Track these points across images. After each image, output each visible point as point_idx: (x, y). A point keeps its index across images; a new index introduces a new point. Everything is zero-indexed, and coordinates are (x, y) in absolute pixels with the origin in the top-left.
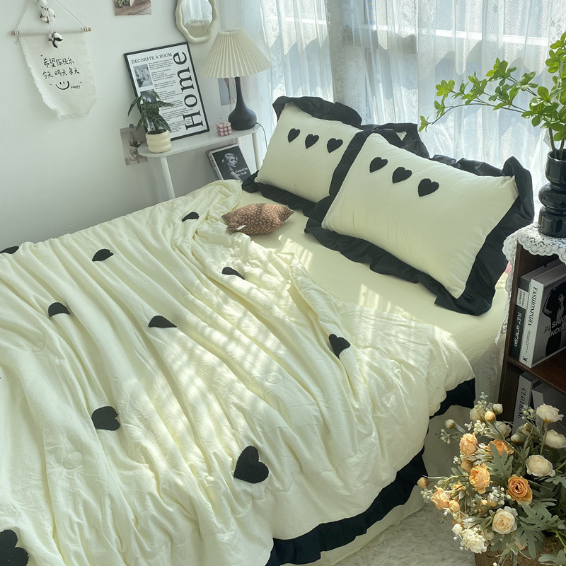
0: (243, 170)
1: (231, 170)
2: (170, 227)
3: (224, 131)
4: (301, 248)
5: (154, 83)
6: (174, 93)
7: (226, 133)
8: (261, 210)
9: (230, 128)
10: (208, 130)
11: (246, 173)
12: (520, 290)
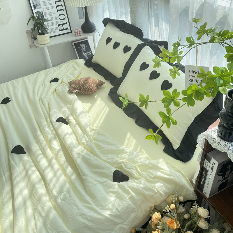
0: (89, 52)
1: (83, 52)
2: (42, 86)
3: (78, 34)
4: (104, 104)
5: (42, 7)
6: (53, 13)
7: (79, 35)
8: (87, 82)
9: (81, 32)
10: (71, 32)
11: (90, 54)
12: (205, 160)
